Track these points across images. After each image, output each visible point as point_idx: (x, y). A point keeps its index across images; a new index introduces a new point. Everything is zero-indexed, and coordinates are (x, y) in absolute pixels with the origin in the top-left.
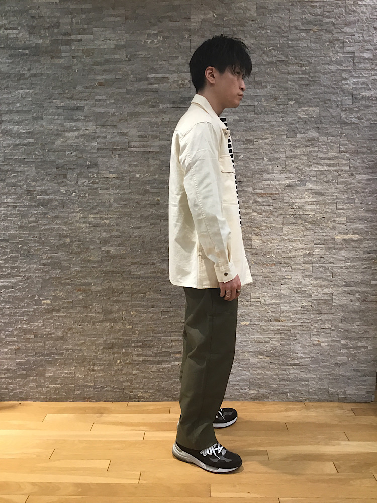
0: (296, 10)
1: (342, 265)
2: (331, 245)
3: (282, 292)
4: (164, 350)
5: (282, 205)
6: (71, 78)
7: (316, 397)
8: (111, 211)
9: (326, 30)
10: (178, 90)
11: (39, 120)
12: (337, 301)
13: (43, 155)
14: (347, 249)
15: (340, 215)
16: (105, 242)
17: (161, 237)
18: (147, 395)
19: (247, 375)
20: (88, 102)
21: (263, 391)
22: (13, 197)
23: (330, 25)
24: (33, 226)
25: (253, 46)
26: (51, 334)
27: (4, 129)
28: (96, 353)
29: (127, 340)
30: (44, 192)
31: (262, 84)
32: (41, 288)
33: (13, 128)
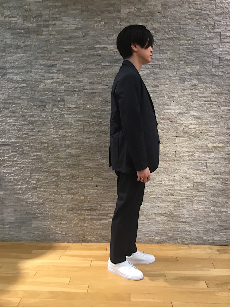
0: (185, 6)
1: (212, 162)
2: (206, 150)
3: (175, 177)
4: (104, 212)
5: (175, 125)
6: (49, 47)
7: (195, 242)
8: (72, 128)
9: (203, 18)
10: (113, 55)
11: (30, 73)
12: (209, 183)
13: (32, 94)
14: (215, 152)
15: (211, 131)
16: (68, 147)
17: (102, 143)
18: (93, 239)
19: (154, 228)
20: (59, 62)
21: (163, 237)
22: (14, 119)
23: (206, 15)
24: (26, 137)
25: (159, 28)
26: (35, 202)
27: (8, 78)
28: (62, 213)
29: (81, 206)
30: (32, 116)
31: (164, 51)
32: (30, 174)
33: (14, 77)
